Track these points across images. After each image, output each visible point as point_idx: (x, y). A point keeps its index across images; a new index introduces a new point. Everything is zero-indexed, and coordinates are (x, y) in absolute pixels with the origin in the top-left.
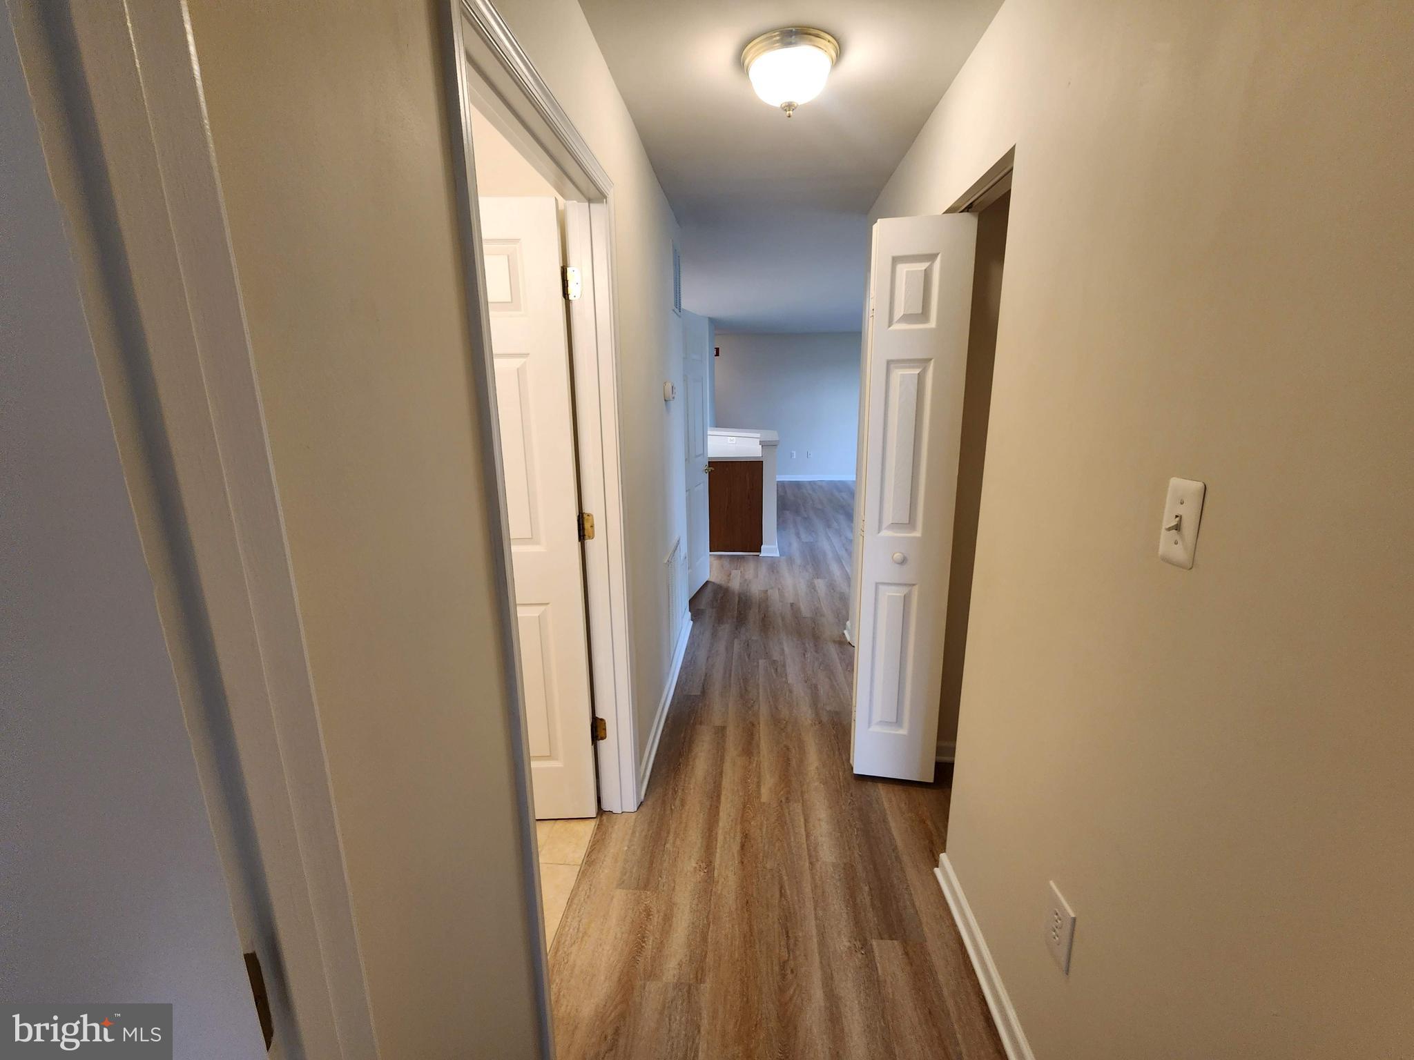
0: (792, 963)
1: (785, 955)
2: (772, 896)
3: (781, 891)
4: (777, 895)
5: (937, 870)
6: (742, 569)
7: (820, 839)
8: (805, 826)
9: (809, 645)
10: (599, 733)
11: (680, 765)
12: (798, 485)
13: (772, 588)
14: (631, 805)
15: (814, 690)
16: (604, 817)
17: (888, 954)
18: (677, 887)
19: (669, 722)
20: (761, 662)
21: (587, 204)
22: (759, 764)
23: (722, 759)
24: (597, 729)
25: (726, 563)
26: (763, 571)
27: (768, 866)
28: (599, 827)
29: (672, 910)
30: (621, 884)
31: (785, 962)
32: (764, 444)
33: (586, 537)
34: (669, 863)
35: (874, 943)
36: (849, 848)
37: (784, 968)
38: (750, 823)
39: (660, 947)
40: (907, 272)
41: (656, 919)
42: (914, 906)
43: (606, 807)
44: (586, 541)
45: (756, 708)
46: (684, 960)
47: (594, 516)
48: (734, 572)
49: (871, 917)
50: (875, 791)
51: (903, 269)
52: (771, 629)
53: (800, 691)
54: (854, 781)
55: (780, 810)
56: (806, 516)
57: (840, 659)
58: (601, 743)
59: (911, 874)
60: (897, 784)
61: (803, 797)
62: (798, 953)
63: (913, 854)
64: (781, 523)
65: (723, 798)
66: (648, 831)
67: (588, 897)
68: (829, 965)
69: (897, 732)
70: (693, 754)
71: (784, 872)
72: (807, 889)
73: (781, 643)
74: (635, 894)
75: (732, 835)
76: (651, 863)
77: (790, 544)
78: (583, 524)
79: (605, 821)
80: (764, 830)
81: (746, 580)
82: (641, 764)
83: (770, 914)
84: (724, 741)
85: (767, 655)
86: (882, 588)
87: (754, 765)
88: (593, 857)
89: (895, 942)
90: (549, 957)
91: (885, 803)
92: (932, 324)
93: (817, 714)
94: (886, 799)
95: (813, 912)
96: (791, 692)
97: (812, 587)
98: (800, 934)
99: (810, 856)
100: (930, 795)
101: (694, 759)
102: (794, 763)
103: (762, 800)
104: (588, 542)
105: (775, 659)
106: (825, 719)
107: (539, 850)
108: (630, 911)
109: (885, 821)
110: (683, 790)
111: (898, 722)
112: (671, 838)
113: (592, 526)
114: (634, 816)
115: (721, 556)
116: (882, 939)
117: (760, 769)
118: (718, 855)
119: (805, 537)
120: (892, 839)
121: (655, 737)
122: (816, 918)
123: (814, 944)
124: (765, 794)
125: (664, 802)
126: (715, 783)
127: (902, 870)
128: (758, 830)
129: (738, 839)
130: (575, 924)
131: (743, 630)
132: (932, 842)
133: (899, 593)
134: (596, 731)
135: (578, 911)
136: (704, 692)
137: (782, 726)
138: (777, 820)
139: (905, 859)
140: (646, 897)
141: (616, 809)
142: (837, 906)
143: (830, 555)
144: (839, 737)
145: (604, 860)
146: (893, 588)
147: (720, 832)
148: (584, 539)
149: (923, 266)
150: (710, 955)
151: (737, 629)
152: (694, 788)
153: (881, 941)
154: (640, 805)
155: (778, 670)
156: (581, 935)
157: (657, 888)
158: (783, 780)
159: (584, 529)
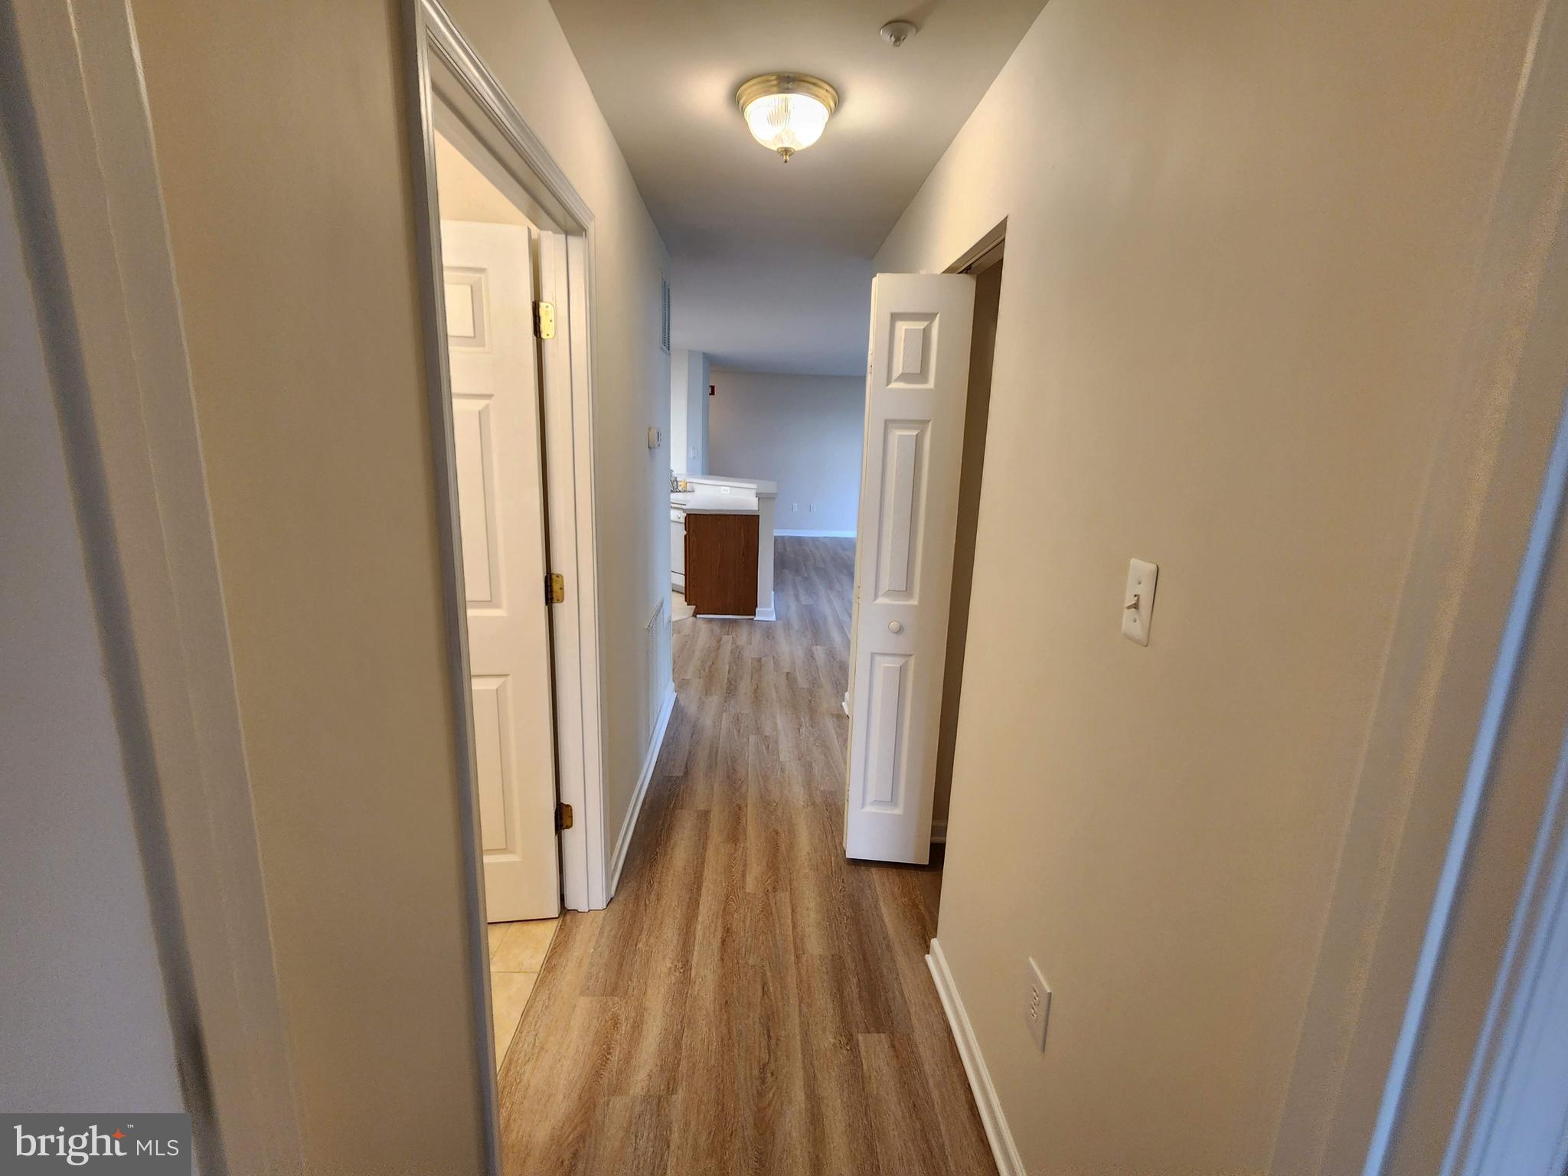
0: (772, 1066)
1: (764, 1055)
2: (754, 994)
3: (763, 988)
4: (760, 993)
5: (928, 958)
6: (734, 634)
7: (807, 929)
8: (792, 915)
9: (805, 719)
10: (563, 821)
11: (657, 855)
12: (799, 541)
13: (766, 656)
14: (599, 901)
15: (808, 768)
16: (568, 917)
17: (875, 1050)
18: (649, 991)
19: (646, 807)
20: (752, 738)
21: (563, 236)
22: (745, 849)
23: (705, 849)
24: (562, 817)
25: (716, 628)
26: (757, 637)
27: (751, 962)
28: (561, 928)
29: (642, 1016)
30: (585, 991)
31: (764, 1065)
32: (760, 497)
33: (555, 600)
34: (640, 965)
35: (860, 1037)
36: (838, 938)
37: (763, 1071)
38: (733, 916)
39: (628, 1057)
40: (906, 330)
41: (624, 1028)
42: (902, 995)
43: (570, 904)
44: (554, 605)
45: (743, 790)
46: (654, 1071)
47: (564, 578)
48: (725, 638)
49: (857, 1010)
50: (868, 875)
51: (902, 327)
52: (764, 702)
53: (793, 770)
54: (847, 866)
55: (766, 900)
56: (806, 575)
57: (837, 733)
58: (566, 833)
59: (902, 962)
60: (891, 868)
61: (791, 885)
62: (779, 1053)
63: (905, 942)
64: (779, 583)
65: (704, 891)
66: (619, 929)
67: (546, 1008)
68: (811, 1064)
69: (894, 812)
70: (672, 841)
71: (767, 968)
72: (792, 981)
73: (774, 717)
74: (601, 1001)
75: (712, 930)
76: (621, 965)
77: (788, 607)
78: (551, 586)
79: (569, 921)
80: (748, 923)
81: (738, 647)
82: (612, 855)
83: (751, 1015)
84: (708, 827)
85: (759, 730)
86: (878, 658)
87: (740, 852)
88: (554, 962)
89: (883, 1036)
90: (498, 1078)
91: (878, 889)
92: (931, 384)
93: (810, 795)
94: (879, 883)
95: (797, 1008)
96: (783, 770)
97: (810, 655)
98: (783, 1033)
99: (796, 949)
100: (925, 877)
101: (673, 848)
102: (783, 848)
103: (747, 891)
104: (557, 607)
105: (767, 735)
106: (818, 800)
107: (491, 957)
108: (595, 1021)
109: (877, 907)
110: (659, 882)
111: (893, 801)
112: (644, 937)
113: (562, 589)
114: (602, 914)
115: (711, 620)
116: (869, 1032)
117: (746, 856)
118: (695, 953)
119: (805, 599)
120: (883, 925)
121: (629, 824)
122: (800, 1015)
123: (797, 1042)
124: (751, 885)
125: (637, 898)
126: (695, 874)
127: (893, 960)
128: (741, 923)
129: (719, 935)
130: (530, 1039)
131: (733, 702)
132: (924, 928)
133: (894, 663)
134: (561, 819)
135: (533, 1024)
136: (686, 773)
137: (772, 809)
138: (762, 911)
139: (897, 947)
140: (614, 1004)
141: (582, 907)
142: (823, 1000)
143: (830, 619)
144: (833, 819)
145: (566, 965)
146: (889, 659)
147: (699, 927)
148: (552, 602)
149: (921, 325)
150: (683, 1063)
151: (726, 702)
152: (672, 880)
153: (867, 1035)
154: (610, 901)
155: (770, 747)
156: (537, 1050)
157: (626, 993)
158: (771, 868)
159: (552, 591)
